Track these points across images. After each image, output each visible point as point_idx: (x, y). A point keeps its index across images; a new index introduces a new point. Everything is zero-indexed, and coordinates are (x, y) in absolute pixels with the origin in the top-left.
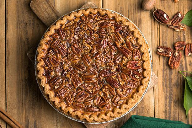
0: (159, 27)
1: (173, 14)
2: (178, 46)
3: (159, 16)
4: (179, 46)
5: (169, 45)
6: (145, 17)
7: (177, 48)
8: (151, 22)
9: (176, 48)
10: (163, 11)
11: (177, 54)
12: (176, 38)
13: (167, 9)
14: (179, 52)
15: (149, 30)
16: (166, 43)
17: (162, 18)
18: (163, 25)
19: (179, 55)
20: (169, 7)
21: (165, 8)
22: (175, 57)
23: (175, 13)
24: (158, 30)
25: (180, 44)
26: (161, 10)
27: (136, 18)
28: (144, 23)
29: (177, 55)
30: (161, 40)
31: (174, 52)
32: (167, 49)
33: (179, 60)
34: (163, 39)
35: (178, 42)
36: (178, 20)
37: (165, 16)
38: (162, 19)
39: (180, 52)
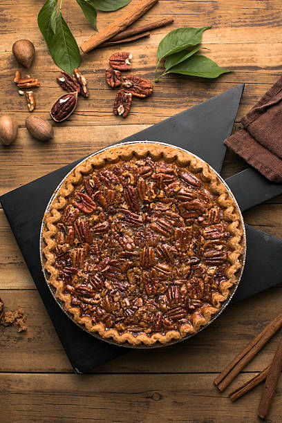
0: (81, 113)
1: (59, 89)
2: (114, 82)
3: (63, 111)
4: (114, 79)
5: (112, 96)
6: (64, 135)
7: (118, 82)
8: (72, 126)
9: (117, 84)
10: (54, 106)
11: (127, 83)
12: (99, 85)
13: (50, 99)
14: (125, 80)
15: (86, 129)
16: (108, 102)
17: (66, 107)
18: (78, 106)
19: (130, 79)
20: (46, 95)
21: (49, 103)
22: (132, 87)
23: (58, 85)
24: (86, 114)
25: (110, 78)
26: (53, 109)
27: (65, 151)
28: (72, 137)
29: (130, 83)
30: (103, 110)
31: (125, 87)
32: (120, 100)
33: (138, 80)
34: (102, 107)
35: (107, 82)
36: (70, 83)
37: (62, 101)
38: (68, 106)
39: (124, 77)
